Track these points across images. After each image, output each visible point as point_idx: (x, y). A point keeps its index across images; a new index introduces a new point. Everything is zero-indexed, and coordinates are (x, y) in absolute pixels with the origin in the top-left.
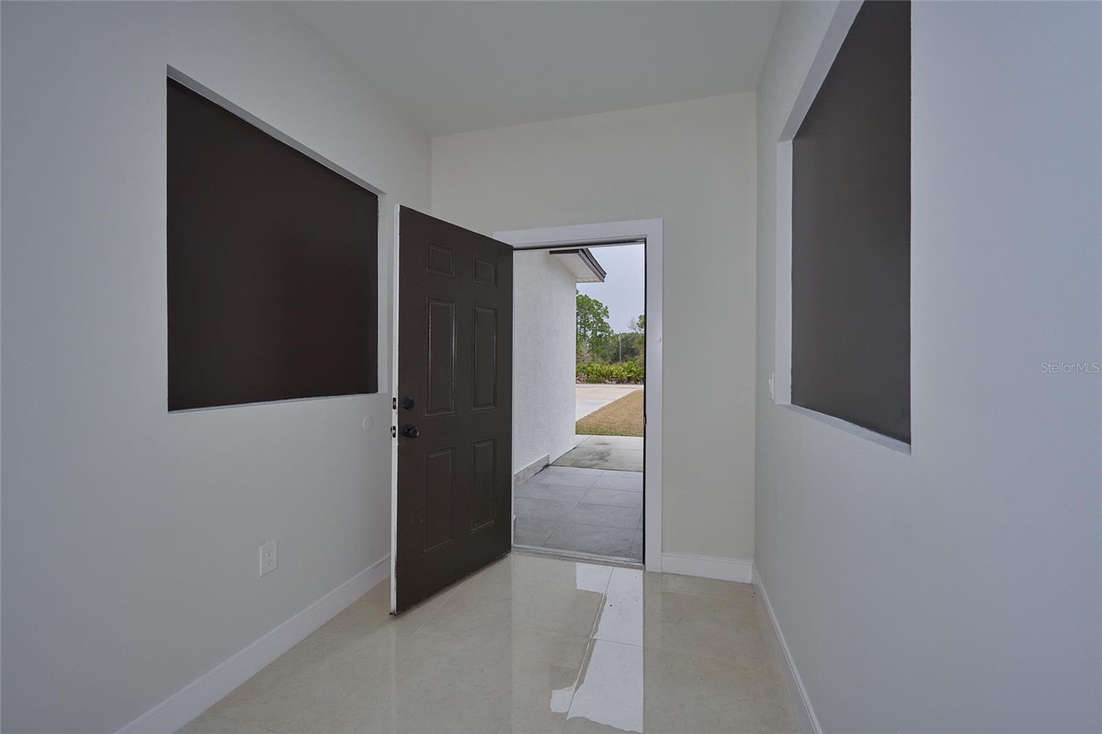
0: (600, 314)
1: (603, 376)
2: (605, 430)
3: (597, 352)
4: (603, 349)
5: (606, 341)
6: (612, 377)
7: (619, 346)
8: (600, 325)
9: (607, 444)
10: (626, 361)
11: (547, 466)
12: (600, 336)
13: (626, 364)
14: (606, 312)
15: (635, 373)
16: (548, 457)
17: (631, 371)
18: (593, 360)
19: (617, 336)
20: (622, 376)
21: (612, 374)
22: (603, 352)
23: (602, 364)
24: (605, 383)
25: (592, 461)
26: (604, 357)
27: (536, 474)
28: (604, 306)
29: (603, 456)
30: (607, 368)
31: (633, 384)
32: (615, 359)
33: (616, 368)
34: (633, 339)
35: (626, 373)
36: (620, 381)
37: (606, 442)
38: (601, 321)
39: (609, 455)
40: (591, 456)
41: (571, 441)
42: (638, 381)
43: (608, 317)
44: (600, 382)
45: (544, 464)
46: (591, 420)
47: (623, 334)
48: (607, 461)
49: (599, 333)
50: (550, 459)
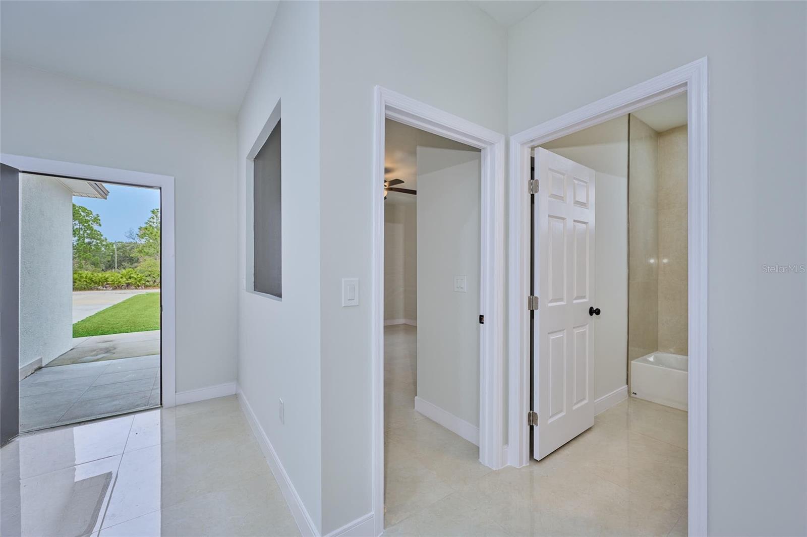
0: (89, 221)
1: (95, 283)
2: (106, 330)
3: (85, 259)
4: (94, 256)
5: (98, 249)
6: (107, 284)
7: (114, 253)
8: (88, 232)
9: (111, 341)
10: (124, 268)
11: (40, 368)
12: (89, 243)
13: (124, 271)
14: (96, 220)
15: (135, 279)
16: (41, 360)
17: (130, 278)
18: (81, 268)
19: (112, 244)
20: (120, 282)
21: (107, 281)
22: (93, 259)
23: (93, 271)
24: (98, 289)
25: (97, 356)
26: (95, 264)
27: (26, 377)
28: (94, 214)
29: (107, 351)
30: (100, 275)
31: (133, 289)
32: (110, 266)
33: (110, 275)
34: (132, 248)
35: (125, 279)
36: (117, 286)
37: (111, 339)
38: (91, 229)
39: (115, 349)
40: (95, 352)
41: (68, 343)
42: (139, 286)
43: (100, 225)
44: (91, 289)
45: (36, 367)
46: (88, 324)
47: (119, 242)
48: (114, 353)
49: (87, 240)
50: (43, 362)
